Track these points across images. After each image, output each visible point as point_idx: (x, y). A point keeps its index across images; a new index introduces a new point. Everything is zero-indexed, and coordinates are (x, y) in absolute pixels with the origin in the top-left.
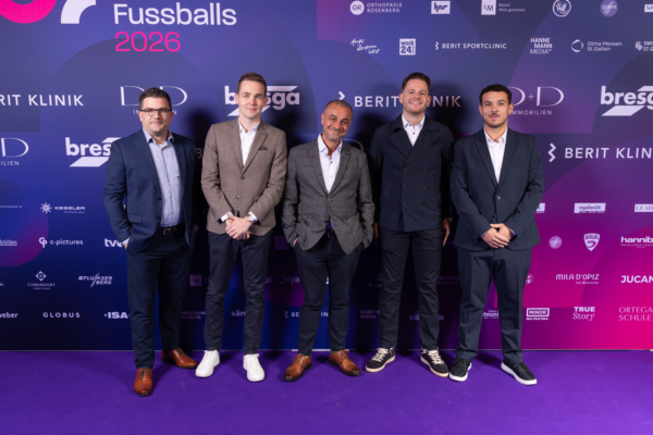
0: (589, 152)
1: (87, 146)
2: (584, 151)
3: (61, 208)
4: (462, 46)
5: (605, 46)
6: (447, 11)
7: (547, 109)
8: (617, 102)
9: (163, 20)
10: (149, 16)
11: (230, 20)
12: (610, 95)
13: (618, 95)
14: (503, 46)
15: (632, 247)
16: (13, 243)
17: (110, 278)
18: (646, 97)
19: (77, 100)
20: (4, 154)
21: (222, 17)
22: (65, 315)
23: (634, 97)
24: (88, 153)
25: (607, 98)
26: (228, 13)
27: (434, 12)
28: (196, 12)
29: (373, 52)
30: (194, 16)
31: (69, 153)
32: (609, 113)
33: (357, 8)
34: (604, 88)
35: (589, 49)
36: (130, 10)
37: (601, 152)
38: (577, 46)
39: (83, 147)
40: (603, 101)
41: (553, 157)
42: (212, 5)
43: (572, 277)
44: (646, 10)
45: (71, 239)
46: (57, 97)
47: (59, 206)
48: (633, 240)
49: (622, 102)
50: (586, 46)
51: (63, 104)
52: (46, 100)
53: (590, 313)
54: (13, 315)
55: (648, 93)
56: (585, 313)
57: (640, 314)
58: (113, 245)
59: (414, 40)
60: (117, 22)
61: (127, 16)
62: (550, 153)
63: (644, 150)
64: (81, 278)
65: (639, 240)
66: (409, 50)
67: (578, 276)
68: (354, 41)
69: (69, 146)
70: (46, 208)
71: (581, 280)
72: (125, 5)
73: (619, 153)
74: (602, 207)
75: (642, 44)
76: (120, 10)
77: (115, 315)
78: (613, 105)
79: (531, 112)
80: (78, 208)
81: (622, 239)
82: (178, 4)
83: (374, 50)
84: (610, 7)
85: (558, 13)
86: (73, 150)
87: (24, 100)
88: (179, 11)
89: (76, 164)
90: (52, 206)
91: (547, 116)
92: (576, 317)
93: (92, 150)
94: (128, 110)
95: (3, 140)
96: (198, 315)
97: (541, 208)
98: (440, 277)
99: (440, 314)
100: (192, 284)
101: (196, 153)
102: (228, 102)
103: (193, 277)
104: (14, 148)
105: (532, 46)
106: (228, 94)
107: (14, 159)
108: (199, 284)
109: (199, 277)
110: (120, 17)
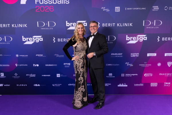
1: (28, 38)
2: (168, 39)
3: (21, 56)
4: (133, 9)
7: (157, 26)
9: (49, 3)
11: (68, 2)
14: (145, 9)
16: (8, 65)
17: (35, 75)
19: (25, 25)
20: (5, 41)
22: (23, 85)
24: (28, 40)
29: (108, 11)
31: (23, 40)
35: (170, 9)
38: (166, 8)
39: (27, 39)
41: (159, 40)
43: (164, 74)
45: (24, 64)
46: (20, 25)
50: (169, 8)
51: (22, 26)
52: (17, 26)
53: (169, 84)
56: (167, 84)
58: (36, 66)
59: (119, 7)
61: (39, 2)
62: (158, 39)
64: (27, 75)
66: (118, 10)
68: (102, 8)
69: (23, 38)
70: (17, 56)
71: (166, 75)
77: (36, 85)
79: (153, 27)
80: (26, 56)
83: (108, 10)
86: (24, 39)
87: (11, 26)
90: (19, 55)
91: (157, 28)
92: (165, 85)
93: (30, 39)
94: (39, 28)
95: (5, 37)
96: (59, 85)
97: (155, 55)
98: (126, 74)
99: (126, 85)
100: (57, 76)
101: (58, 40)
102: (67, 25)
103: (58, 75)
104: (8, 39)
105: (153, 8)
106: (67, 23)
107: (8, 42)
108: (59, 76)
109: (59, 74)
110: (37, 2)
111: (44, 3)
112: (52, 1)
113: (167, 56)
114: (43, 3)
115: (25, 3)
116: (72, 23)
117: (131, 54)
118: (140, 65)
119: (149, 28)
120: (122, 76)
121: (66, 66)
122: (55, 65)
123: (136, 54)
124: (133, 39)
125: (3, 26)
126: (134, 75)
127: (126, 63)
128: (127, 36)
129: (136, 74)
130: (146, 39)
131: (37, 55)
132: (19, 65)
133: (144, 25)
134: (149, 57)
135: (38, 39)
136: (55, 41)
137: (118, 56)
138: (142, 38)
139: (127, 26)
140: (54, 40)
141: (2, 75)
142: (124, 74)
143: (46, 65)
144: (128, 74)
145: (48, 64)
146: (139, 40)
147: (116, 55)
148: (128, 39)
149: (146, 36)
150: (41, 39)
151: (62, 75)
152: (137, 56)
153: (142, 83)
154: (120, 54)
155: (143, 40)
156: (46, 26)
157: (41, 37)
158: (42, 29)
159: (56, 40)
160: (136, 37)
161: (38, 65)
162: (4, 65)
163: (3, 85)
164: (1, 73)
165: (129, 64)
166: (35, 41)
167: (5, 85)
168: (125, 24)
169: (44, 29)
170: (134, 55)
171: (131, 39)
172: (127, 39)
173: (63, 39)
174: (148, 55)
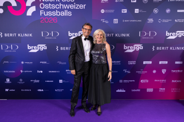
0: (163, 48)
2: (162, 48)
4: (130, 21)
5: (167, 21)
6: (126, 12)
8: (170, 35)
9: (53, 15)
10: (49, 14)
11: (70, 15)
12: (168, 33)
13: (171, 33)
14: (141, 21)
15: (174, 73)
17: (39, 81)
18: (178, 34)
19: (31, 35)
20: (12, 49)
21: (68, 14)
22: (27, 90)
23: (175, 34)
24: (33, 49)
25: (168, 34)
26: (70, 13)
27: (122, 12)
28: (61, 12)
30: (61, 13)
31: (28, 48)
32: (168, 38)
33: (103, 11)
34: (167, 32)
35: (163, 21)
36: (44, 12)
37: (166, 48)
38: (160, 21)
39: (32, 47)
40: (167, 35)
41: (154, 49)
42: (65, 11)
43: (159, 81)
44: (178, 11)
45: (29, 71)
46: (25, 34)
47: (26, 62)
48: (175, 71)
49: (172, 35)
50: (162, 21)
51: (27, 36)
52: (23, 35)
53: (164, 90)
54: (14, 90)
55: (178, 33)
56: (162, 90)
57: (177, 90)
58: (40, 72)
59: (117, 19)
60: (41, 15)
61: (44, 14)
62: (153, 48)
63: (177, 47)
64: (31, 81)
65: (176, 71)
66: (116, 22)
67: (160, 80)
68: (102, 20)
69: (28, 47)
70: (22, 63)
71: (161, 81)
72: (43, 11)
73: (171, 48)
74: (167, 62)
75: (177, 20)
76: (42, 12)
77: (40, 90)
78: (169, 36)
79: (148, 38)
80: (31, 63)
81: (172, 71)
82: (57, 11)
83: (107, 22)
84: (168, 11)
85: (155, 12)
86: (29, 48)
87: (17, 35)
88: (57, 12)
89: (30, 51)
90: (24, 62)
91: (152, 39)
92: (160, 91)
93: (34, 48)
94: (44, 37)
95: (12, 45)
96: (61, 90)
97: (151, 62)
98: (124, 81)
99: (124, 90)
100: (60, 82)
101: (61, 48)
102: (69, 35)
103: (60, 80)
104: (14, 47)
105: (148, 21)
106: (69, 33)
107: (14, 50)
108: (62, 82)
109: (62, 80)
110: (42, 14)
111: (49, 15)
112: (56, 13)
113: (161, 64)
114: (47, 15)
115: (30, 15)
116: (74, 33)
117: (129, 62)
118: (137, 72)
119: (145, 38)
120: (120, 82)
121: (68, 73)
122: (58, 72)
123: (133, 62)
124: (130, 48)
125: (10, 35)
126: (131, 81)
127: (124, 70)
128: (124, 45)
129: (133, 81)
130: (142, 48)
131: (41, 62)
132: (24, 71)
133: (140, 36)
134: (145, 64)
135: (42, 47)
136: (58, 50)
137: (116, 63)
138: (138, 47)
139: (124, 36)
140: (57, 48)
141: (8, 80)
142: (122, 80)
143: (49, 72)
144: (126, 81)
145: (51, 71)
146: (136, 49)
147: (115, 63)
148: (126, 48)
149: (142, 46)
150: (45, 48)
151: (64, 81)
152: (134, 64)
153: (139, 89)
154: (118, 62)
155: (139, 49)
156: (50, 36)
157: (45, 46)
158: (46, 38)
159: (59, 48)
160: (133, 47)
161: (42, 72)
162: (10, 72)
163: (9, 90)
164: (7, 79)
165: (126, 71)
166: (40, 49)
167: (10, 90)
168: (123, 34)
169: (48, 38)
170: (131, 63)
171: (128, 49)
172: (124, 48)
173: (66, 48)
174: (144, 63)
